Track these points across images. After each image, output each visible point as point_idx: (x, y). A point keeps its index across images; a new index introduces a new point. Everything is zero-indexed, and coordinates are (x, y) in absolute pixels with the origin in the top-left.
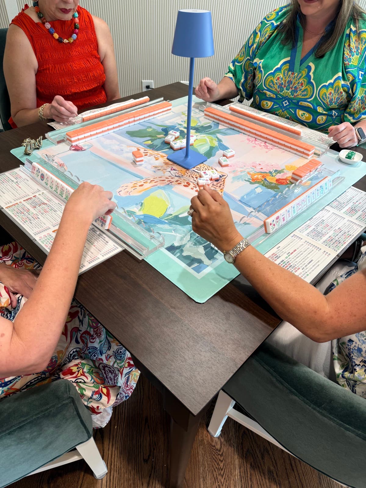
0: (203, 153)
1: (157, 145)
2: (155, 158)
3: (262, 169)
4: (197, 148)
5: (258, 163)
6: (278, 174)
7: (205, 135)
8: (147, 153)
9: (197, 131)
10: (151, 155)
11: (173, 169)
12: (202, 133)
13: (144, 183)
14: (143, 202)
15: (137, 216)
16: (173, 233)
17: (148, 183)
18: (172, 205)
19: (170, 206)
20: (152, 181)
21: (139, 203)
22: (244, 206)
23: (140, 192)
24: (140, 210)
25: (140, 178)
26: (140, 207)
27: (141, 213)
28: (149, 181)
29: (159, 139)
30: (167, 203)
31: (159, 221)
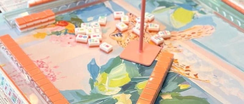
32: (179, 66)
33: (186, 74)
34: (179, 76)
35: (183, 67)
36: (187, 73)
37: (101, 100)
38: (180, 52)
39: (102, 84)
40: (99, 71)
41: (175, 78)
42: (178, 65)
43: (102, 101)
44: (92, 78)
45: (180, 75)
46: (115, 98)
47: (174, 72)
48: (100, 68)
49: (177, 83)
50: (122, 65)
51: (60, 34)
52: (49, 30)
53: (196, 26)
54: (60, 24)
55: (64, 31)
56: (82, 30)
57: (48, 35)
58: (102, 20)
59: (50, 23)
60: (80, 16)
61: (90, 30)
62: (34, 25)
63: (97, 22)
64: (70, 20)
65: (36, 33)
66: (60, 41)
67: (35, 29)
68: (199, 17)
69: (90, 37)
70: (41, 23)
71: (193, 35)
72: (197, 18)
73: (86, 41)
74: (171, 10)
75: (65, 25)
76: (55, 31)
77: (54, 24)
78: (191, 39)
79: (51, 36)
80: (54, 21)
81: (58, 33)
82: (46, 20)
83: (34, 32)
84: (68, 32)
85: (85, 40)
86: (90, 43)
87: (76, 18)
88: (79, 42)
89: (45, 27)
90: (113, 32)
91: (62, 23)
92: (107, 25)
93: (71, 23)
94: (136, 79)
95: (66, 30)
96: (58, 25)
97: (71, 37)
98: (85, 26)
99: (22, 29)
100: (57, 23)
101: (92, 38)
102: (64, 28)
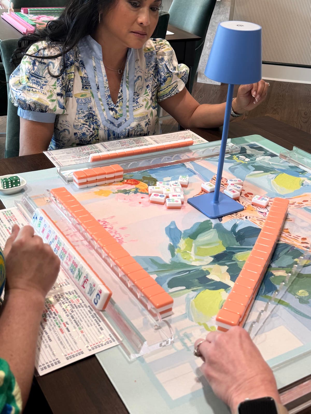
0: (211, 230)
1: (286, 254)
2: (289, 232)
3: (142, 198)
4: (219, 240)
5: (141, 205)
6: (127, 189)
7: (193, 264)
8: (302, 243)
9: (205, 276)
10: (296, 238)
11: (264, 214)
12: (197, 270)
13: (302, 203)
14: (302, 186)
15: (306, 177)
16: (270, 163)
17: (297, 202)
18: (269, 180)
19: (272, 180)
20: (293, 204)
21: (305, 186)
22: (194, 170)
23: (306, 195)
24: (304, 181)
25: (308, 209)
26: (304, 182)
27: (302, 179)
28: (296, 204)
29: (283, 268)
30: (274, 182)
31: (283, 171)
32: (291, 237)
33: (303, 247)
34: (294, 249)
35: (298, 238)
36: (305, 246)
37: (186, 271)
38: (291, 220)
39: (186, 252)
40: (181, 235)
41: (289, 250)
42: (291, 235)
43: (188, 273)
44: (172, 244)
45: (295, 247)
46: (205, 270)
47: (286, 244)
48: (183, 232)
49: (292, 257)
50: (211, 231)
51: (129, 193)
52: (114, 188)
53: (307, 193)
54: (128, 182)
55: (134, 190)
56: (158, 188)
57: (113, 193)
58: (183, 179)
59: (116, 180)
60: (154, 176)
61: (168, 189)
62: (96, 181)
63: (177, 182)
64: (141, 178)
65: (99, 190)
66: (128, 200)
67: (97, 186)
68: (310, 184)
69: (167, 197)
70: (106, 179)
71: (305, 203)
72: (308, 185)
73: (163, 201)
74: (271, 175)
75: (136, 184)
76: (122, 189)
77: (121, 181)
78: (303, 207)
79: (117, 194)
80: (122, 179)
81: (126, 192)
82: (112, 176)
83: (96, 189)
84: (138, 191)
85: (162, 199)
86: (168, 203)
87: (149, 177)
88: (153, 202)
89: (110, 184)
90: (198, 194)
91: (131, 181)
92: (188, 186)
93: (143, 181)
94: (234, 248)
95: (137, 189)
96: (126, 183)
97: (142, 196)
98: (162, 185)
99: (80, 184)
100: (125, 181)
101: (171, 197)
102: (134, 186)
